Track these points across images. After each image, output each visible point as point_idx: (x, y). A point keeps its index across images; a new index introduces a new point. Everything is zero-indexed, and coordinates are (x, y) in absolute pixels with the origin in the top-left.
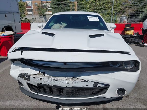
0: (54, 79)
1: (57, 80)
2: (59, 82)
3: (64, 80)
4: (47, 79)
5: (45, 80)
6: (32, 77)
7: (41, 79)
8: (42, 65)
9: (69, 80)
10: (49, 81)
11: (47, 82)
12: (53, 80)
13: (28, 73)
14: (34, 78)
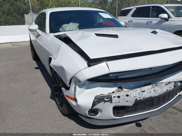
0: (142, 91)
1: (144, 91)
2: (147, 93)
3: (150, 89)
4: (134, 94)
5: (132, 96)
6: (115, 97)
7: (127, 95)
8: (115, 78)
9: (154, 87)
10: (137, 95)
11: (135, 97)
12: (140, 92)
13: (103, 94)
14: (119, 97)
